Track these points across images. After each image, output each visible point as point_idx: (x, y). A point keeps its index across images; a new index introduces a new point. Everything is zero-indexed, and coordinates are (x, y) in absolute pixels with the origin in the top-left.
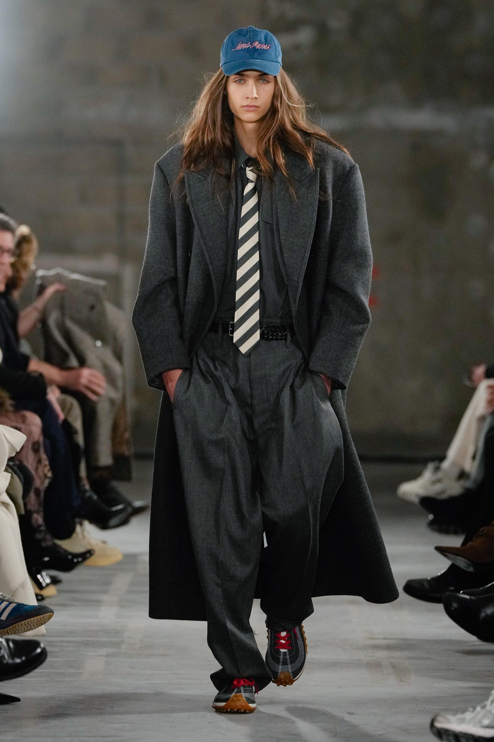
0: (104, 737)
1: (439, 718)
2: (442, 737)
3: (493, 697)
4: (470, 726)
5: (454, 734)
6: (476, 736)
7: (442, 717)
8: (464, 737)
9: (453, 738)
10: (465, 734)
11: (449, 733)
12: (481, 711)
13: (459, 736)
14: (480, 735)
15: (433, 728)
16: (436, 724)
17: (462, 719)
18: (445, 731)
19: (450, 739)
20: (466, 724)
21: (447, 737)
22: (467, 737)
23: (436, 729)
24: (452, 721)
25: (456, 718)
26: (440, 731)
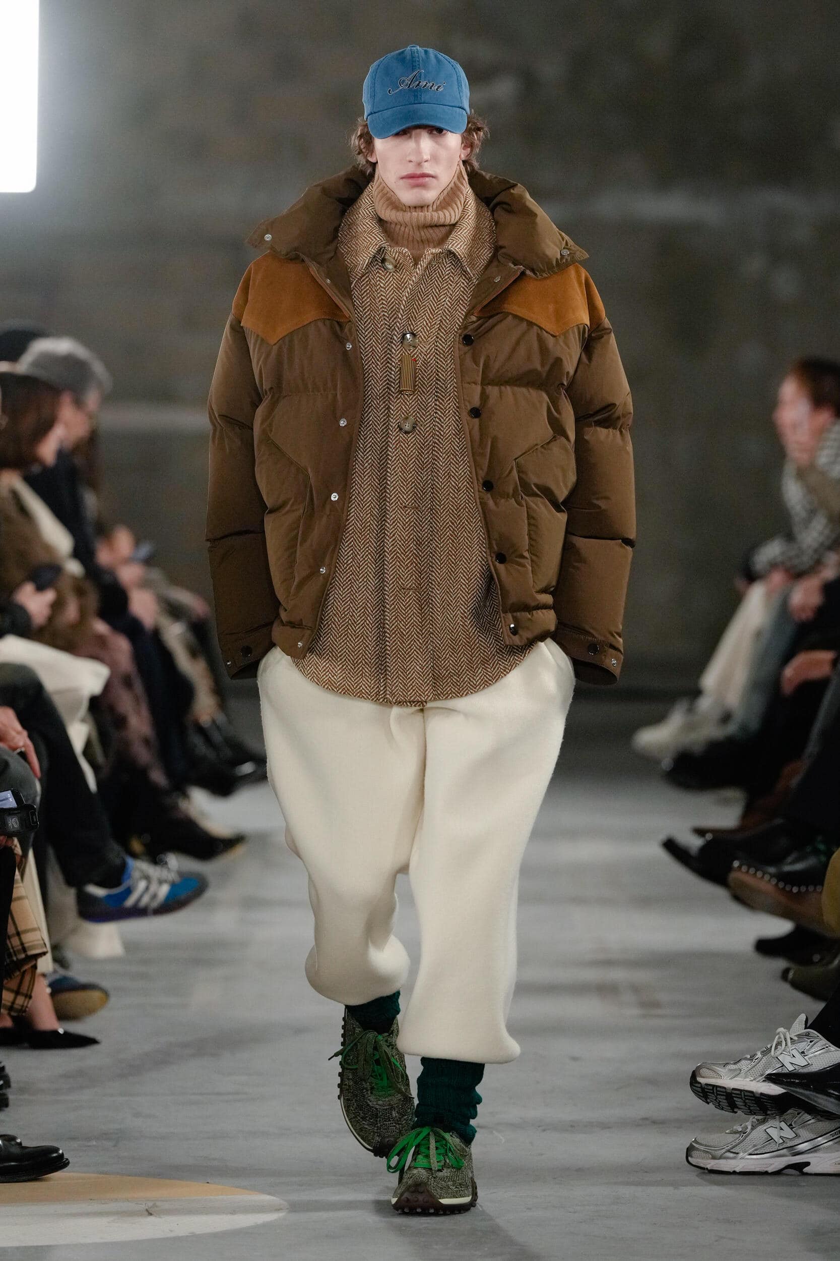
0: (222, 1094)
1: (704, 1071)
2: (708, 1098)
3: (780, 1038)
4: (748, 1080)
5: (726, 1092)
6: (757, 1093)
7: (708, 1069)
8: (740, 1096)
9: (724, 1097)
10: (741, 1091)
11: (719, 1091)
12: (762, 1058)
13: (733, 1095)
14: (763, 1092)
15: (697, 1085)
16: (699, 1079)
17: (735, 1070)
18: (713, 1088)
19: (721, 1100)
20: (741, 1078)
21: (716, 1097)
22: (745, 1095)
23: (699, 1085)
24: (723, 1074)
25: (727, 1070)
26: (704, 1088)
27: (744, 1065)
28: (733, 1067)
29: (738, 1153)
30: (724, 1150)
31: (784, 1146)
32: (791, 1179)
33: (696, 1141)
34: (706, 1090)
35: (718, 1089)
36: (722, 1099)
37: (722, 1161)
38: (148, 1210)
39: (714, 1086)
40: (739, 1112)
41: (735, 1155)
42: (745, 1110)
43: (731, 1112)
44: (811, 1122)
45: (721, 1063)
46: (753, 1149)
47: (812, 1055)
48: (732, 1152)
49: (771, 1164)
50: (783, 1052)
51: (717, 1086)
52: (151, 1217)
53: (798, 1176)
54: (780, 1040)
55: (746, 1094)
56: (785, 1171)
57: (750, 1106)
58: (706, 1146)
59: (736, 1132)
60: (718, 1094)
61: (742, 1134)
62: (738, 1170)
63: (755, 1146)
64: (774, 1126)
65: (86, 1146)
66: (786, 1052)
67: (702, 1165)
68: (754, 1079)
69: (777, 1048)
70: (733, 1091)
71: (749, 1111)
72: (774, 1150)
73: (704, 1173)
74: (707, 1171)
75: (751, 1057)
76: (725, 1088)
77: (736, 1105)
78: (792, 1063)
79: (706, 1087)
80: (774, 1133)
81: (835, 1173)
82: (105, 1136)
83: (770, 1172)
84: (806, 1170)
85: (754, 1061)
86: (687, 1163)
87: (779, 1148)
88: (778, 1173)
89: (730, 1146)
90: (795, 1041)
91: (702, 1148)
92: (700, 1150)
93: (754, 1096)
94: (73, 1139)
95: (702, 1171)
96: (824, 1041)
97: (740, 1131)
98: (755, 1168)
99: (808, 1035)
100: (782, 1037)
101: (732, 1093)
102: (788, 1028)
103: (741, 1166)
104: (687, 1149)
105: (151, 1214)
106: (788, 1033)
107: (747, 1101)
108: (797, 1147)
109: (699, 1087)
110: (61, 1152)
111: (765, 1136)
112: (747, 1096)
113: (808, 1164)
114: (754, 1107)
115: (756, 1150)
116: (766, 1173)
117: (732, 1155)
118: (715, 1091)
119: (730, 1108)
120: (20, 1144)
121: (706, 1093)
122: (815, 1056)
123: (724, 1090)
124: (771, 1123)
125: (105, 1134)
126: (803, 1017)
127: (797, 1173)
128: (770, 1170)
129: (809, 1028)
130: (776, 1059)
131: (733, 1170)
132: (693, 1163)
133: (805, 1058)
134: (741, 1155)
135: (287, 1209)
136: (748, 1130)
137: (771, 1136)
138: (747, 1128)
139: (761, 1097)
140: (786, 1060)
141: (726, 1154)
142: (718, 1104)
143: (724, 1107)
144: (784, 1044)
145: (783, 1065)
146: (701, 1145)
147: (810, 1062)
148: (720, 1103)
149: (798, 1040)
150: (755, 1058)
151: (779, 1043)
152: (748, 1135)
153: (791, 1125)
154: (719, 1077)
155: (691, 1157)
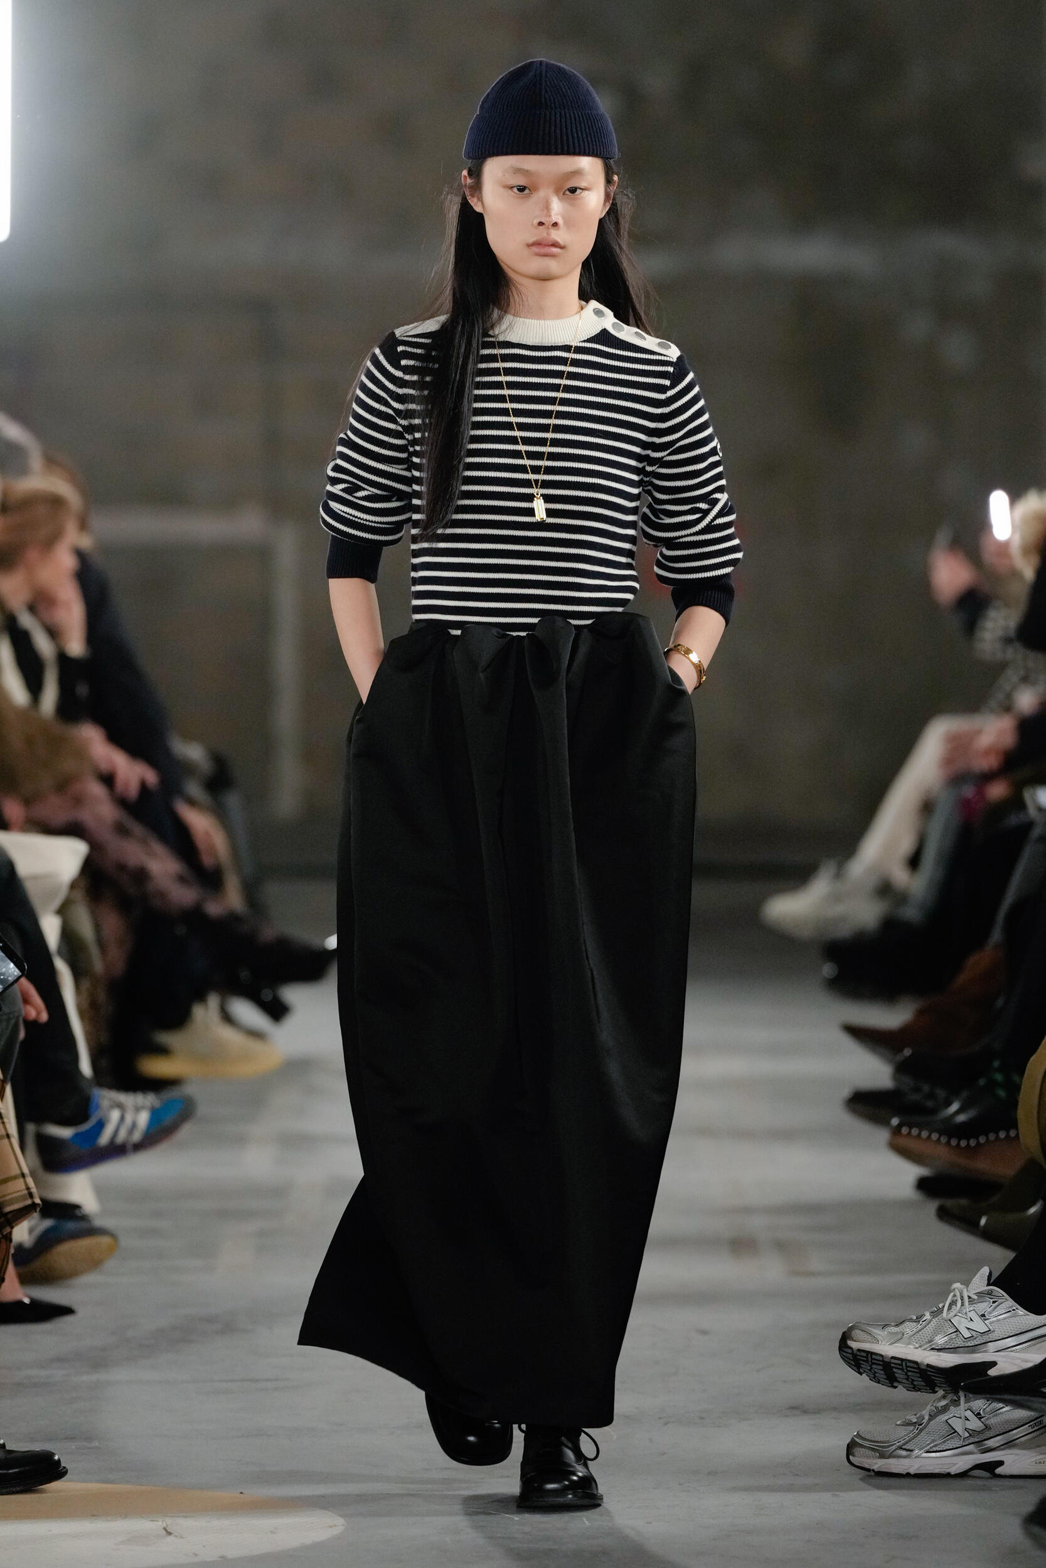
0: (257, 1381)
1: (857, 1333)
2: (861, 1367)
3: (955, 1296)
4: (912, 1347)
5: (883, 1361)
6: (922, 1364)
7: (862, 1331)
8: (901, 1367)
9: (881, 1367)
10: (902, 1360)
11: (874, 1359)
12: (931, 1320)
13: (892, 1365)
14: (930, 1363)
15: (846, 1350)
16: (850, 1343)
17: (896, 1333)
18: (867, 1355)
19: (876, 1370)
20: (904, 1344)
21: (870, 1366)
22: (907, 1367)
23: (850, 1351)
24: (879, 1338)
25: (886, 1333)
26: (857, 1355)
27: (909, 1328)
28: (893, 1329)
29: (912, 1451)
30: (895, 1446)
31: (970, 1441)
32: (979, 1482)
33: (858, 1435)
34: (858, 1357)
35: (874, 1357)
36: (878, 1368)
37: (891, 1461)
38: (167, 1529)
39: (868, 1352)
40: (900, 1387)
41: (909, 1453)
42: (907, 1385)
43: (889, 1386)
44: (1004, 1410)
45: (879, 1324)
46: (931, 1445)
47: (995, 1319)
48: (904, 1449)
49: (957, 1463)
50: (959, 1314)
51: (872, 1353)
52: (170, 1537)
53: (991, 1478)
54: (955, 1298)
55: (908, 1364)
56: (971, 1473)
57: (913, 1380)
58: (872, 1441)
59: (910, 1424)
60: (873, 1363)
61: (917, 1426)
62: (912, 1471)
63: (934, 1441)
64: (958, 1416)
65: (89, 1448)
66: (962, 1314)
67: (867, 1466)
68: (920, 1347)
70: (893, 1361)
71: (912, 1386)
72: (958, 1446)
73: (870, 1476)
74: (873, 1474)
75: (917, 1318)
76: (882, 1356)
77: (896, 1378)
78: (968, 1329)
79: (858, 1353)
80: (958, 1425)
81: (1039, 1474)
83: (952, 1474)
84: (999, 1471)
85: (921, 1323)
86: (848, 1464)
87: (964, 1444)
88: (963, 1475)
89: (902, 1442)
90: (974, 1300)
91: (867, 1444)
92: (866, 1448)
93: (919, 1368)
94: (70, 1438)
95: (868, 1473)
96: (1010, 1302)
97: (915, 1423)
98: (934, 1469)
99: (990, 1293)
100: (958, 1294)
101: (890, 1363)
102: (967, 1283)
103: (916, 1466)
104: (848, 1445)
105: (169, 1534)
106: (965, 1290)
107: (909, 1373)
108: (986, 1442)
109: (849, 1353)
110: (56, 1458)
111: (948, 1427)
112: (909, 1367)
113: (1001, 1463)
114: (919, 1382)
115: (935, 1446)
116: (948, 1475)
117: (904, 1453)
118: (870, 1359)
119: (888, 1382)
121: (859, 1361)
122: (998, 1320)
123: (881, 1358)
124: (953, 1411)
126: (985, 1271)
127: (987, 1474)
128: (954, 1470)
129: (994, 1284)
130: (949, 1322)
131: (906, 1471)
132: (857, 1464)
133: (986, 1322)
134: (916, 1452)
135: (343, 1525)
136: (925, 1421)
137: (954, 1429)
138: (924, 1418)
139: (929, 1369)
140: (962, 1324)
141: (897, 1451)
142: (873, 1376)
143: (881, 1379)
144: (959, 1303)
145: (957, 1331)
146: (868, 1440)
147: (991, 1328)
148: (876, 1375)
149: (978, 1299)
150: (923, 1320)
151: (953, 1303)
152: (925, 1427)
153: (979, 1414)
154: (875, 1342)
155: (854, 1456)
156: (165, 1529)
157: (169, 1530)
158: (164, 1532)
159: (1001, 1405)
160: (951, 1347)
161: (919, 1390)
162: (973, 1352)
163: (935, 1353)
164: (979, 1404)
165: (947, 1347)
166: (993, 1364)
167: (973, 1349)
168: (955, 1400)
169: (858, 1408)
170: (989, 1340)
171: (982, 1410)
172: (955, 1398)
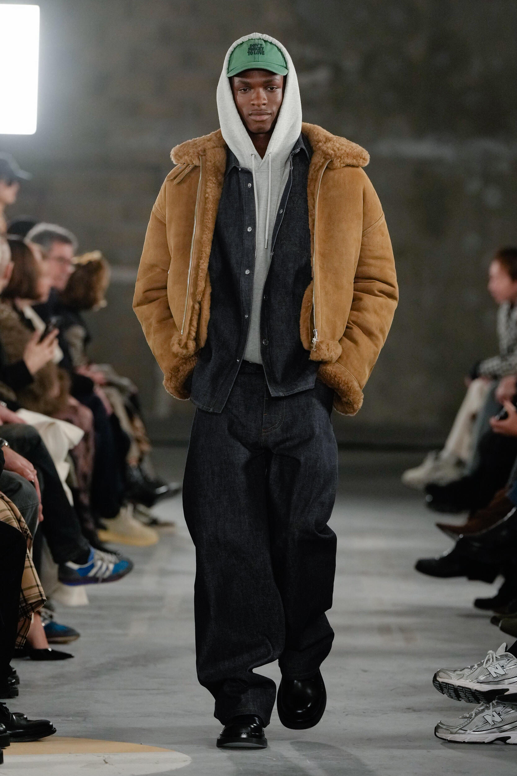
0: (149, 690)
1: (441, 674)
2: (444, 691)
3: (489, 656)
4: (468, 681)
5: (454, 688)
6: (473, 689)
7: (444, 673)
8: (462, 691)
9: (453, 691)
10: (463, 687)
11: (450, 687)
12: (477, 668)
13: (458, 690)
14: (478, 689)
15: (436, 682)
16: (438, 679)
17: (460, 674)
20: (464, 679)
21: (448, 690)
22: (465, 691)
23: (438, 683)
24: (452, 677)
25: (455, 674)
26: (441, 685)
27: (467, 672)
29: (466, 731)
30: (457, 728)
31: (495, 727)
32: (499, 747)
33: (440, 723)
35: (449, 685)
36: (451, 691)
37: (457, 735)
39: (446, 683)
40: (463, 701)
41: (464, 732)
42: (466, 700)
43: (457, 700)
44: (511, 712)
45: (452, 670)
46: (476, 728)
47: (508, 668)
48: (462, 730)
49: (488, 737)
50: (491, 666)
51: (448, 684)
53: (504, 745)
54: (489, 658)
55: (466, 689)
56: (494, 742)
57: (468, 697)
58: (447, 725)
59: (466, 718)
60: (449, 689)
61: (469, 719)
62: (466, 741)
63: (477, 726)
64: (489, 714)
65: (67, 720)
66: (492, 665)
67: (444, 738)
68: (472, 681)
69: (487, 663)
70: (458, 688)
71: (468, 700)
72: (489, 729)
73: (446, 742)
74: (447, 741)
75: (471, 667)
76: (453, 685)
77: (460, 696)
78: (495, 673)
79: (442, 684)
80: (489, 719)
82: (77, 714)
83: (486, 742)
84: (508, 741)
85: (473, 669)
86: (435, 736)
87: (492, 728)
88: (491, 743)
89: (462, 726)
90: (498, 659)
91: (444, 727)
92: (444, 729)
93: (471, 691)
94: (58, 716)
95: (445, 741)
96: (516, 660)
97: (468, 717)
98: (477, 740)
99: (506, 656)
100: (491, 656)
102: (495, 650)
103: (468, 738)
104: (435, 727)
105: (106, 763)
106: (494, 654)
107: (467, 694)
108: (502, 727)
109: (438, 684)
110: (51, 724)
111: (484, 720)
112: (467, 691)
113: (509, 738)
114: (471, 698)
115: (478, 729)
116: (483, 743)
117: (463, 732)
118: (447, 687)
119: (456, 698)
120: (26, 718)
121: (442, 687)
122: (510, 669)
123: (453, 686)
124: (487, 712)
125: (79, 713)
126: (504, 645)
127: (503, 743)
128: (486, 741)
129: (508, 651)
130: (486, 669)
131: (463, 741)
132: (440, 737)
133: (504, 670)
134: (468, 731)
135: (190, 761)
136: (473, 716)
137: (487, 720)
138: (472, 715)
139: (476, 692)
140: (492, 670)
141: (459, 731)
142: (449, 695)
143: (453, 697)
144: (491, 660)
145: (490, 673)
146: (444, 725)
147: (506, 672)
148: (451, 694)
149: (500, 658)
150: (474, 668)
151: (488, 660)
152: (473, 719)
153: (499, 714)
154: (450, 678)
155: (438, 733)
156: (104, 761)
157: (106, 761)
158: (104, 762)
159: (510, 710)
160: (487, 681)
161: (472, 702)
162: (498, 684)
163: (479, 684)
164: (500, 709)
165: (485, 681)
166: (508, 690)
167: (497, 683)
168: (488, 707)
169: (440, 710)
170: (505, 678)
171: (501, 712)
172: (488, 706)
